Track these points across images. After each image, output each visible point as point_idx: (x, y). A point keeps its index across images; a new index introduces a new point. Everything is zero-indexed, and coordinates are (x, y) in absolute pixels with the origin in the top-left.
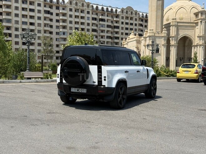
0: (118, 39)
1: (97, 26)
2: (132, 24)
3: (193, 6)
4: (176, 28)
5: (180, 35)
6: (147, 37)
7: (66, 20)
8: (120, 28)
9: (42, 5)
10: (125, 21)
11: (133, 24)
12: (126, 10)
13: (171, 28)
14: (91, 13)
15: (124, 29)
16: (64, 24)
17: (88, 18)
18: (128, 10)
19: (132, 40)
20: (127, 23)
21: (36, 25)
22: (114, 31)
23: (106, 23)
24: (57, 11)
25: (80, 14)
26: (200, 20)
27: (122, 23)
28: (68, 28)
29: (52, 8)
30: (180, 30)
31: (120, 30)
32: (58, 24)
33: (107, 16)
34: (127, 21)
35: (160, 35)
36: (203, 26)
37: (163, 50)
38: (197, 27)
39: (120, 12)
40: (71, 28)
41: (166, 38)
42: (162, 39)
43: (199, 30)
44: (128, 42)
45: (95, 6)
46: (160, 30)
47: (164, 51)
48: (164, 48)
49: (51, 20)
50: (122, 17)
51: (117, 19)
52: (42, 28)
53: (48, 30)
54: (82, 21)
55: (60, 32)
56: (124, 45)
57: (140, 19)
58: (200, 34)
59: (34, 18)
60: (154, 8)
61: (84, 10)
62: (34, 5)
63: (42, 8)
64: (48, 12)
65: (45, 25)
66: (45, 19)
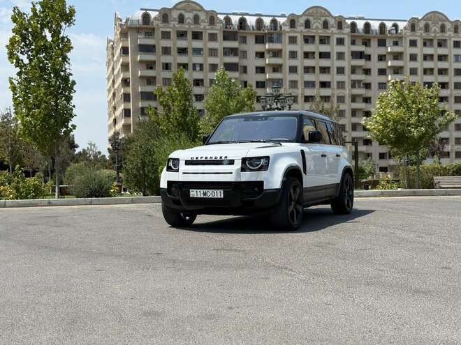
7: (401, 68)
9: (347, 41)
12: (425, 22)
17: (457, 57)
18: (430, 22)
21: (334, 85)
24: (382, 51)
25: (436, 51)
29: (370, 46)
32: (382, 79)
39: (405, 28)
49: (367, 72)
50: (411, 41)
52: (347, 92)
53: (360, 95)
54: (442, 65)
59: (329, 72)
61: (445, 40)
62: (329, 43)
63: (346, 49)
64: (360, 55)
65: (354, 84)
66: (354, 70)
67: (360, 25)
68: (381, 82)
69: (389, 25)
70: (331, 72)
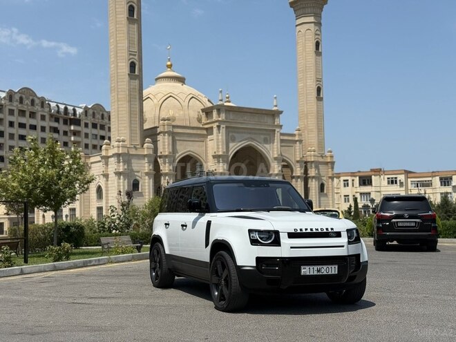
2: (33, 127)
3: (191, 96)
4: (171, 138)
5: (180, 153)
6: (109, 157)
8: (7, 135)
10: (16, 119)
11: (35, 126)
12: (20, 95)
13: (160, 138)
15: (16, 137)
18: (24, 96)
20: (22, 126)
26: (217, 124)
27: (11, 124)
30: (178, 143)
31: (6, 141)
34: (23, 120)
35: (140, 152)
36: (222, 136)
37: (147, 184)
38: (209, 137)
39: (4, 98)
41: (153, 160)
42: (143, 162)
43: (215, 144)
46: (138, 142)
47: (149, 186)
48: (150, 179)
50: (9, 110)
57: (51, 116)
58: (218, 151)
60: (124, 94)
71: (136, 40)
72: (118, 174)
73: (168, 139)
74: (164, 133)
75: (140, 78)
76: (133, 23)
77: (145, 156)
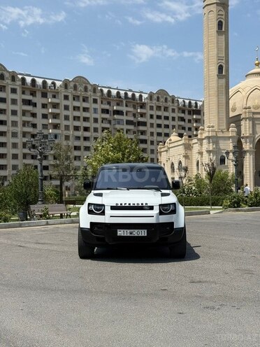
0: (146, 143)
1: (110, 122)
2: (167, 118)
4: (251, 122)
5: (258, 135)
6: (203, 139)
7: (58, 114)
8: (148, 125)
9: (19, 91)
10: (155, 113)
12: (157, 95)
13: (243, 123)
14: (99, 101)
15: (155, 125)
16: (56, 121)
17: (95, 110)
19: (176, 144)
20: (159, 117)
21: (9, 123)
22: (138, 131)
23: (125, 118)
24: (44, 101)
25: (81, 104)
27: (152, 116)
28: (63, 128)
29: (35, 96)
30: (257, 126)
31: (148, 129)
32: (45, 121)
33: (127, 106)
34: (159, 113)
35: (226, 135)
39: (147, 98)
40: (67, 128)
41: (236, 140)
42: (229, 142)
44: (169, 148)
45: (105, 91)
46: (224, 127)
49: (34, 115)
50: (150, 106)
51: (143, 111)
52: (19, 129)
53: (29, 133)
54: (86, 115)
55: (50, 134)
56: (161, 152)
57: (179, 109)
59: (5, 113)
61: (88, 97)
62: (5, 91)
63: (18, 96)
64: (28, 102)
65: (25, 124)
66: (24, 113)
67: (29, 80)
68: (44, 123)
69: (49, 82)
70: (7, 113)
71: (224, 47)
72: (209, 152)
73: (249, 124)
74: (246, 119)
75: (227, 77)
76: (222, 35)
77: (230, 137)
